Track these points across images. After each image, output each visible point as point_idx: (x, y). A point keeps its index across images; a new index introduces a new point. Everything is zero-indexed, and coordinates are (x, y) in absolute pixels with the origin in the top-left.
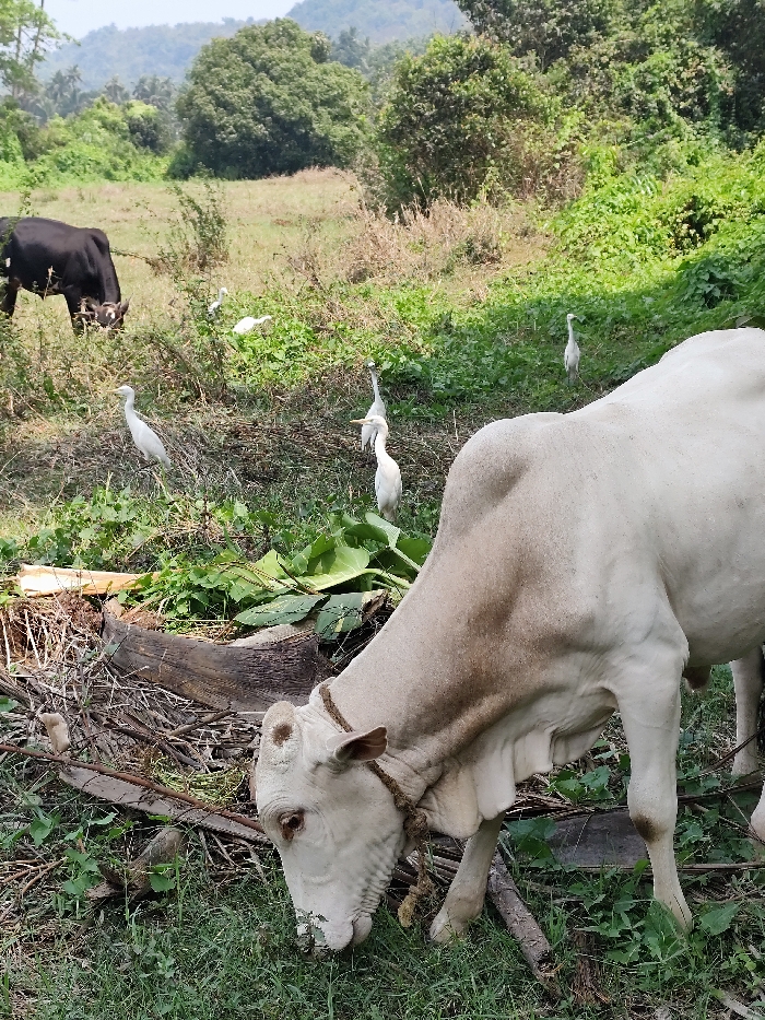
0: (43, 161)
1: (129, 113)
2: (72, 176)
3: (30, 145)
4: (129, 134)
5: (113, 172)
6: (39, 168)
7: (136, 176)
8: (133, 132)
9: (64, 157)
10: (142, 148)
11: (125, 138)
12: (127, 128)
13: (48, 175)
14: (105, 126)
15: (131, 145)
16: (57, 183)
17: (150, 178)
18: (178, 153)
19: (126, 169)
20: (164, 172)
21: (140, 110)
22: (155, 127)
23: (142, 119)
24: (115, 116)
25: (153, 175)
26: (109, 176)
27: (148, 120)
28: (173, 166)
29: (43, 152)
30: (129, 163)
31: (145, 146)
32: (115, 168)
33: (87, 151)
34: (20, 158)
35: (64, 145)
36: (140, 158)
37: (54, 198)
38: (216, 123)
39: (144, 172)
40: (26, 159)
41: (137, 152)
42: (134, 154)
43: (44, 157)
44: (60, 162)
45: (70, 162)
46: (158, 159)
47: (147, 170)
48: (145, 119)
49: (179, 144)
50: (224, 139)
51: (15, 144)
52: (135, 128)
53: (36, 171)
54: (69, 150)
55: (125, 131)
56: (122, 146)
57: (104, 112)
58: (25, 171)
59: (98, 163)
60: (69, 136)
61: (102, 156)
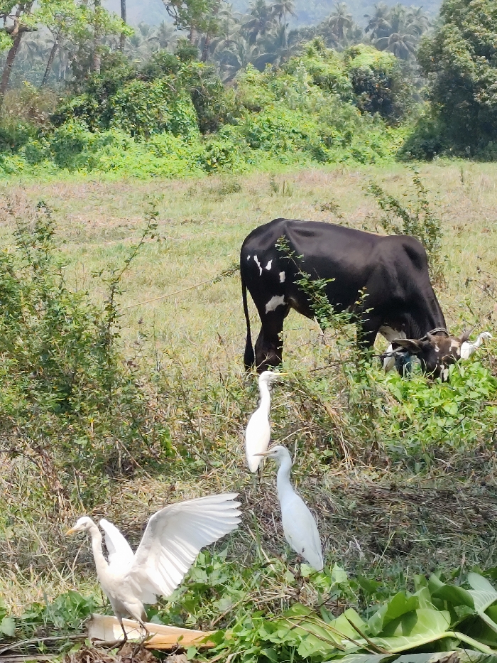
0: (227, 133)
1: (354, 63)
2: (267, 154)
3: (210, 111)
4: (352, 94)
5: (324, 149)
6: (219, 145)
7: (356, 155)
8: (358, 90)
9: (256, 126)
10: (369, 115)
11: (346, 99)
12: (350, 85)
13: (232, 153)
14: (317, 82)
15: (353, 108)
16: (244, 165)
17: (377, 158)
18: (421, 121)
19: (344, 145)
20: (398, 149)
21: (369, 58)
22: (390, 82)
23: (371, 72)
24: (333, 66)
25: (381, 155)
26: (318, 155)
27: (380, 72)
28: (411, 141)
29: (227, 121)
30: (348, 136)
31: (372, 111)
32: (329, 144)
33: (291, 119)
34: (194, 131)
35: (257, 109)
36: (365, 128)
37: (236, 189)
38: (474, 78)
39: (369, 150)
40: (202, 131)
41: (362, 119)
42: (357, 121)
43: (228, 127)
44: (250, 134)
45: (264, 135)
46: (390, 130)
47: (373, 146)
48: (375, 72)
49: (423, 108)
50: (485, 99)
51: (188, 111)
52: (361, 84)
53: (214, 148)
54: (265, 118)
55: (346, 90)
56: (342, 111)
57: (316, 62)
58: (199, 148)
59: (304, 137)
60: (266, 98)
61: (311, 126)
